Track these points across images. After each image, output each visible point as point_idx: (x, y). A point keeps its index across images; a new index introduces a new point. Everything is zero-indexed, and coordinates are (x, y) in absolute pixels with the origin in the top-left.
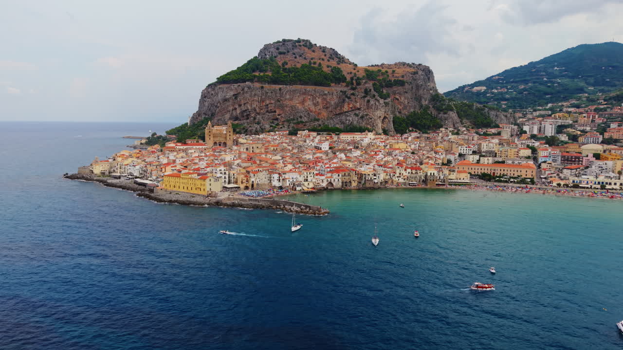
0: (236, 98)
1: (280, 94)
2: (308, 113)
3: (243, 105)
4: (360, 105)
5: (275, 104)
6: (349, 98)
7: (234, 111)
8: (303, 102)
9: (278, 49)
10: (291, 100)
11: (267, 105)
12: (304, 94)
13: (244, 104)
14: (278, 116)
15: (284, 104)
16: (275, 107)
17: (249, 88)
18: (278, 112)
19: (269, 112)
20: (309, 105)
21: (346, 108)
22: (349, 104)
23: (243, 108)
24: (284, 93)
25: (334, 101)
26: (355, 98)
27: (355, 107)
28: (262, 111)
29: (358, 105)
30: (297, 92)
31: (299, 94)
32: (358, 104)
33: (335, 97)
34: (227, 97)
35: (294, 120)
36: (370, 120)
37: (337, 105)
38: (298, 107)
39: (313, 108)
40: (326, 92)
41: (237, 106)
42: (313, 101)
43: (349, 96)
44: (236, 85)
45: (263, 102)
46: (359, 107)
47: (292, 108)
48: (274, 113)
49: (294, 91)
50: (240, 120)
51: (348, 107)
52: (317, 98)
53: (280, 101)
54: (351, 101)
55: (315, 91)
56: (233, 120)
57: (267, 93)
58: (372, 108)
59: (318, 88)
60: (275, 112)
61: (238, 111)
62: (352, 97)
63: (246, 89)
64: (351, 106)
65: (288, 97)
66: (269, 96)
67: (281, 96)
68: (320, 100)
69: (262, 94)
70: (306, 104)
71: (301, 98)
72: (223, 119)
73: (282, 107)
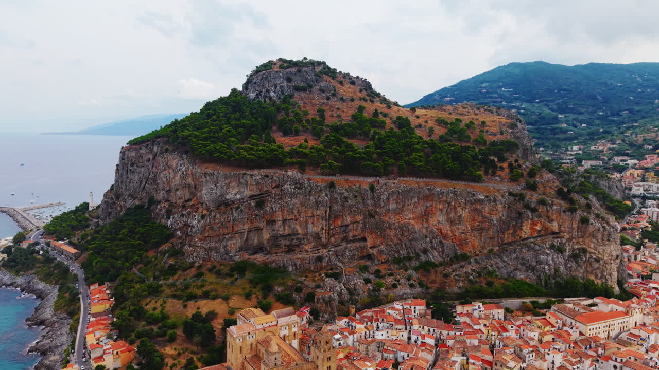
0: (260, 205)
1: (373, 198)
2: (441, 242)
3: (279, 223)
4: (560, 226)
5: (364, 224)
6: (534, 210)
7: (252, 235)
8: (425, 216)
9: (289, 80)
10: (399, 212)
11: (347, 226)
12: (427, 198)
13: (284, 221)
14: (370, 251)
15: (384, 223)
16: (363, 229)
17: (298, 185)
18: (369, 242)
19: (349, 242)
20: (439, 222)
21: (526, 230)
22: (534, 223)
23: (281, 230)
24: (384, 197)
25: (499, 214)
26: (548, 211)
27: (546, 229)
28: (332, 239)
29: (555, 226)
30: (411, 194)
31: (415, 200)
32: (555, 224)
33: (500, 206)
34: (228, 197)
35: (409, 259)
36: (596, 265)
37: (504, 226)
38: (414, 227)
39: (447, 229)
40: (481, 197)
41: (262, 224)
42: (448, 213)
43: (533, 205)
44: (258, 174)
45: (336, 217)
46: (557, 231)
47: (402, 230)
48: (362, 244)
49: (407, 193)
50: (269, 253)
51: (531, 228)
52: (459, 209)
53: (374, 217)
54: (540, 216)
55: (455, 193)
56: (250, 252)
57: (346, 198)
58: (594, 237)
59: (460, 186)
60: (364, 239)
61: (266, 236)
62: (541, 209)
63: (288, 187)
64: (538, 228)
65: (392, 206)
66: (351, 206)
67: (376, 205)
68: (464, 213)
69: (333, 201)
70: (433, 220)
71: (420, 209)
72: (222, 250)
73: (380, 229)
